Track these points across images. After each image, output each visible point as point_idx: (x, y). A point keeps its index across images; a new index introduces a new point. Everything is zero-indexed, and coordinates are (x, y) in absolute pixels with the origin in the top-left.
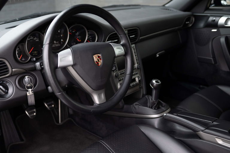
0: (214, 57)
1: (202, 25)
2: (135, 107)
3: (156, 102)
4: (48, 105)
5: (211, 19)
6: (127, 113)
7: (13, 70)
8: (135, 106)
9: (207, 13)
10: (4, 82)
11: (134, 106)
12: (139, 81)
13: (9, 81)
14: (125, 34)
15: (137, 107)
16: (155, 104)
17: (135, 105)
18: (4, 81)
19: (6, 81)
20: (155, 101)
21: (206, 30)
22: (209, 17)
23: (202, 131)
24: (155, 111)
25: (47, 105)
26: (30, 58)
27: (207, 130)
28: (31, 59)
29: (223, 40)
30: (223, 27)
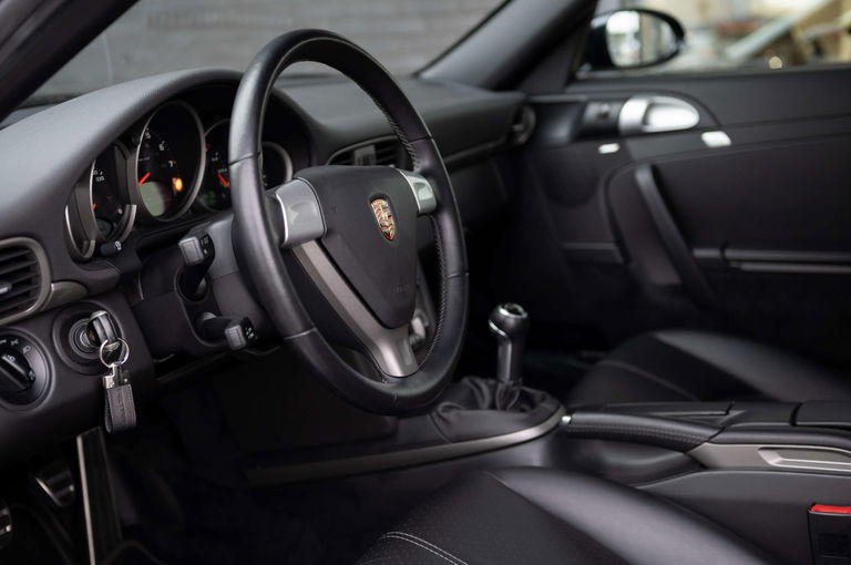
0: (619, 241)
1: (561, 131)
2: (444, 420)
3: (516, 388)
4: (54, 488)
5: (593, 111)
6: (416, 448)
7: (53, 289)
8: (444, 415)
9: (575, 94)
10: (13, 343)
11: (440, 417)
12: (427, 330)
13: (26, 337)
14: (428, 138)
15: (451, 416)
16: (512, 395)
17: (443, 411)
18: (14, 338)
19: (20, 339)
20: (514, 385)
21: (581, 148)
22: (583, 106)
23: (709, 440)
24: (522, 416)
25: (47, 485)
26: (93, 242)
27: (722, 436)
28: (98, 245)
29: (644, 177)
30: (638, 133)
